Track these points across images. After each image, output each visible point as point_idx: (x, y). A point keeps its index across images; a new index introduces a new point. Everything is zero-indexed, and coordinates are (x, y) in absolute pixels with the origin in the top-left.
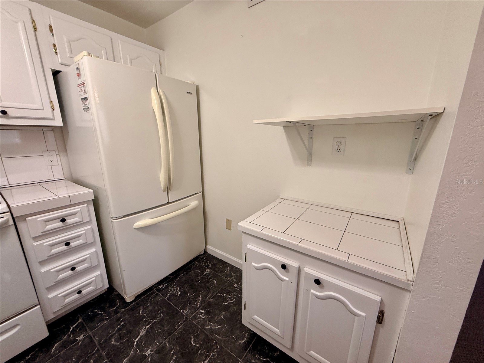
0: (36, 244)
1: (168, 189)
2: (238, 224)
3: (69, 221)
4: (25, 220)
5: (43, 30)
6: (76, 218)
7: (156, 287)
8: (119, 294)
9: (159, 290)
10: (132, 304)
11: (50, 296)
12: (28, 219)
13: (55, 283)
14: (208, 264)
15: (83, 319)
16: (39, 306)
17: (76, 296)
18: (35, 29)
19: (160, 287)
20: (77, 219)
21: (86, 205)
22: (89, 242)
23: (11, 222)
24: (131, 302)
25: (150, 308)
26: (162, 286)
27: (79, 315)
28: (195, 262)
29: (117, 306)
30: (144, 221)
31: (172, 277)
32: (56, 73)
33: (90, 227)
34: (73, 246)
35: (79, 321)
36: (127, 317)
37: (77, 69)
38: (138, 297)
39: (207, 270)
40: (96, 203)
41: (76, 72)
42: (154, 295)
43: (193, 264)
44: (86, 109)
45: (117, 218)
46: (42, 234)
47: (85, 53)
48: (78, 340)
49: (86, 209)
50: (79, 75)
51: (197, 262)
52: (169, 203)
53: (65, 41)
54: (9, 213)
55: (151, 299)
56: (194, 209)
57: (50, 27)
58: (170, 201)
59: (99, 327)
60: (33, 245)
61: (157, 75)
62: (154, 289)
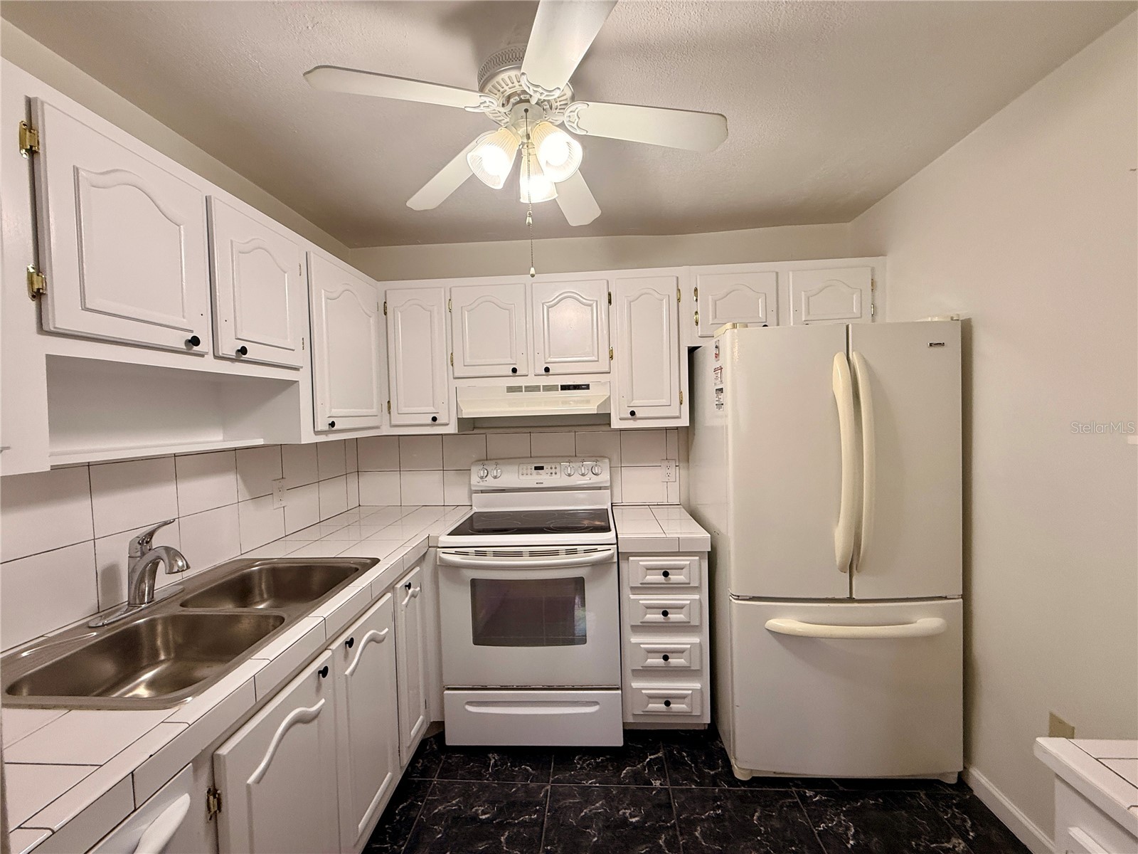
0: (632, 597)
1: (852, 566)
2: (1038, 739)
3: (674, 578)
4: (628, 559)
5: (687, 296)
6: (681, 575)
7: (797, 786)
8: (724, 749)
9: (803, 798)
10: (743, 788)
11: (635, 685)
12: (631, 558)
13: (641, 668)
14: (965, 827)
15: (665, 754)
16: (620, 692)
17: (662, 706)
18: (679, 300)
19: (809, 793)
20: (682, 577)
21: (697, 558)
22: (692, 624)
23: (616, 560)
24: (743, 783)
25: (776, 824)
26: (812, 793)
27: (661, 744)
28: (919, 794)
29: (717, 771)
30: (788, 622)
31: (841, 788)
32: (692, 351)
33: (697, 597)
34: (671, 620)
35: (660, 754)
36: (730, 807)
37: (717, 347)
38: (757, 781)
39: (954, 841)
40: (712, 558)
41: (714, 351)
42: (790, 800)
43: (913, 796)
44: (720, 405)
45: (738, 598)
46: (640, 585)
47: (729, 325)
48: (652, 784)
49: (697, 564)
50: (717, 356)
51: (926, 795)
52: (851, 599)
53: (710, 300)
54: (616, 546)
55: (782, 807)
56: (928, 639)
57: (696, 290)
58: (854, 597)
59: (684, 787)
60: (630, 598)
61: (850, 326)
62: (794, 789)
